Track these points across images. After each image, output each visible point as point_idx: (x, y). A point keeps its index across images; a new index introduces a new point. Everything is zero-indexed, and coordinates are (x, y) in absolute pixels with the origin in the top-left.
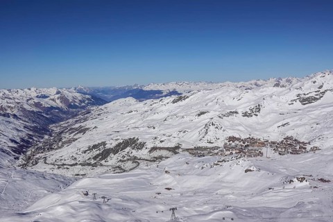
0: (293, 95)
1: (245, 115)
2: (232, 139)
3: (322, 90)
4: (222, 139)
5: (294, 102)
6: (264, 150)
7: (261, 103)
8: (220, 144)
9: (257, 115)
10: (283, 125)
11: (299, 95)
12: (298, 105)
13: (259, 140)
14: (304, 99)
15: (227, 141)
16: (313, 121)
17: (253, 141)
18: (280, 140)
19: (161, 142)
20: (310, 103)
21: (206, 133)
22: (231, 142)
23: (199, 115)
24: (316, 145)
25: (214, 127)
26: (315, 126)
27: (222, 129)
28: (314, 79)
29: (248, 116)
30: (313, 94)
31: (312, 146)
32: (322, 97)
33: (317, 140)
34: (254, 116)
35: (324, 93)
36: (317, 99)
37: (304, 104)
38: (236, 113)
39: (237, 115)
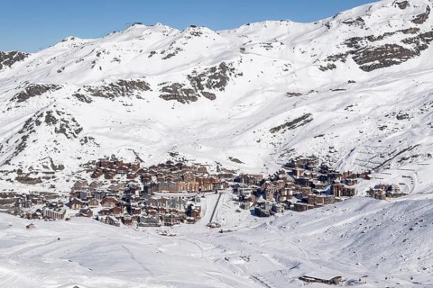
0: (336, 38)
1: (173, 93)
2: (107, 167)
3: (425, 27)
4: (72, 165)
5: (338, 63)
6: (207, 202)
7: (233, 61)
8: (63, 187)
9: (212, 97)
10: (291, 125)
11: (353, 42)
12: (350, 69)
13: (203, 170)
14: (367, 53)
15: (87, 176)
16: (389, 109)
17: (174, 171)
18: (272, 171)
20: (387, 64)
21: (21, 148)
22: (102, 178)
23: (22, 97)
24: (387, 181)
25: (53, 127)
26: (391, 123)
27: (81, 135)
29: (181, 100)
30: (397, 39)
31: (372, 184)
32: (424, 48)
33: (393, 163)
34: (202, 99)
35: (429, 36)
36: (409, 54)
37: (368, 69)
38: (143, 86)
39: (144, 94)
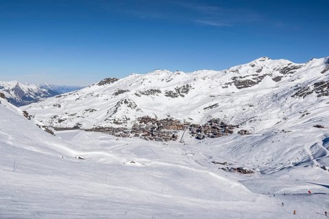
0: (228, 77)
1: (169, 94)
2: (145, 120)
3: (261, 74)
4: (133, 118)
5: (229, 86)
6: (180, 133)
7: (191, 84)
8: (129, 126)
9: (183, 96)
10: (211, 107)
11: (234, 78)
12: (233, 88)
13: (179, 122)
14: (239, 82)
15: (138, 122)
16: (247, 103)
17: (169, 122)
18: (204, 124)
19: (60, 121)
20: (246, 87)
21: (115, 112)
22: (143, 123)
23: (116, 94)
24: (245, 128)
25: (127, 105)
26: (247, 108)
27: (136, 108)
28: (253, 63)
29: (172, 97)
30: (250, 78)
31: (239, 130)
32: (260, 81)
33: (247, 122)
34: (180, 97)
35: (262, 77)
36: (255, 83)
37: (240, 88)
38: (159, 91)
39: (159, 94)
